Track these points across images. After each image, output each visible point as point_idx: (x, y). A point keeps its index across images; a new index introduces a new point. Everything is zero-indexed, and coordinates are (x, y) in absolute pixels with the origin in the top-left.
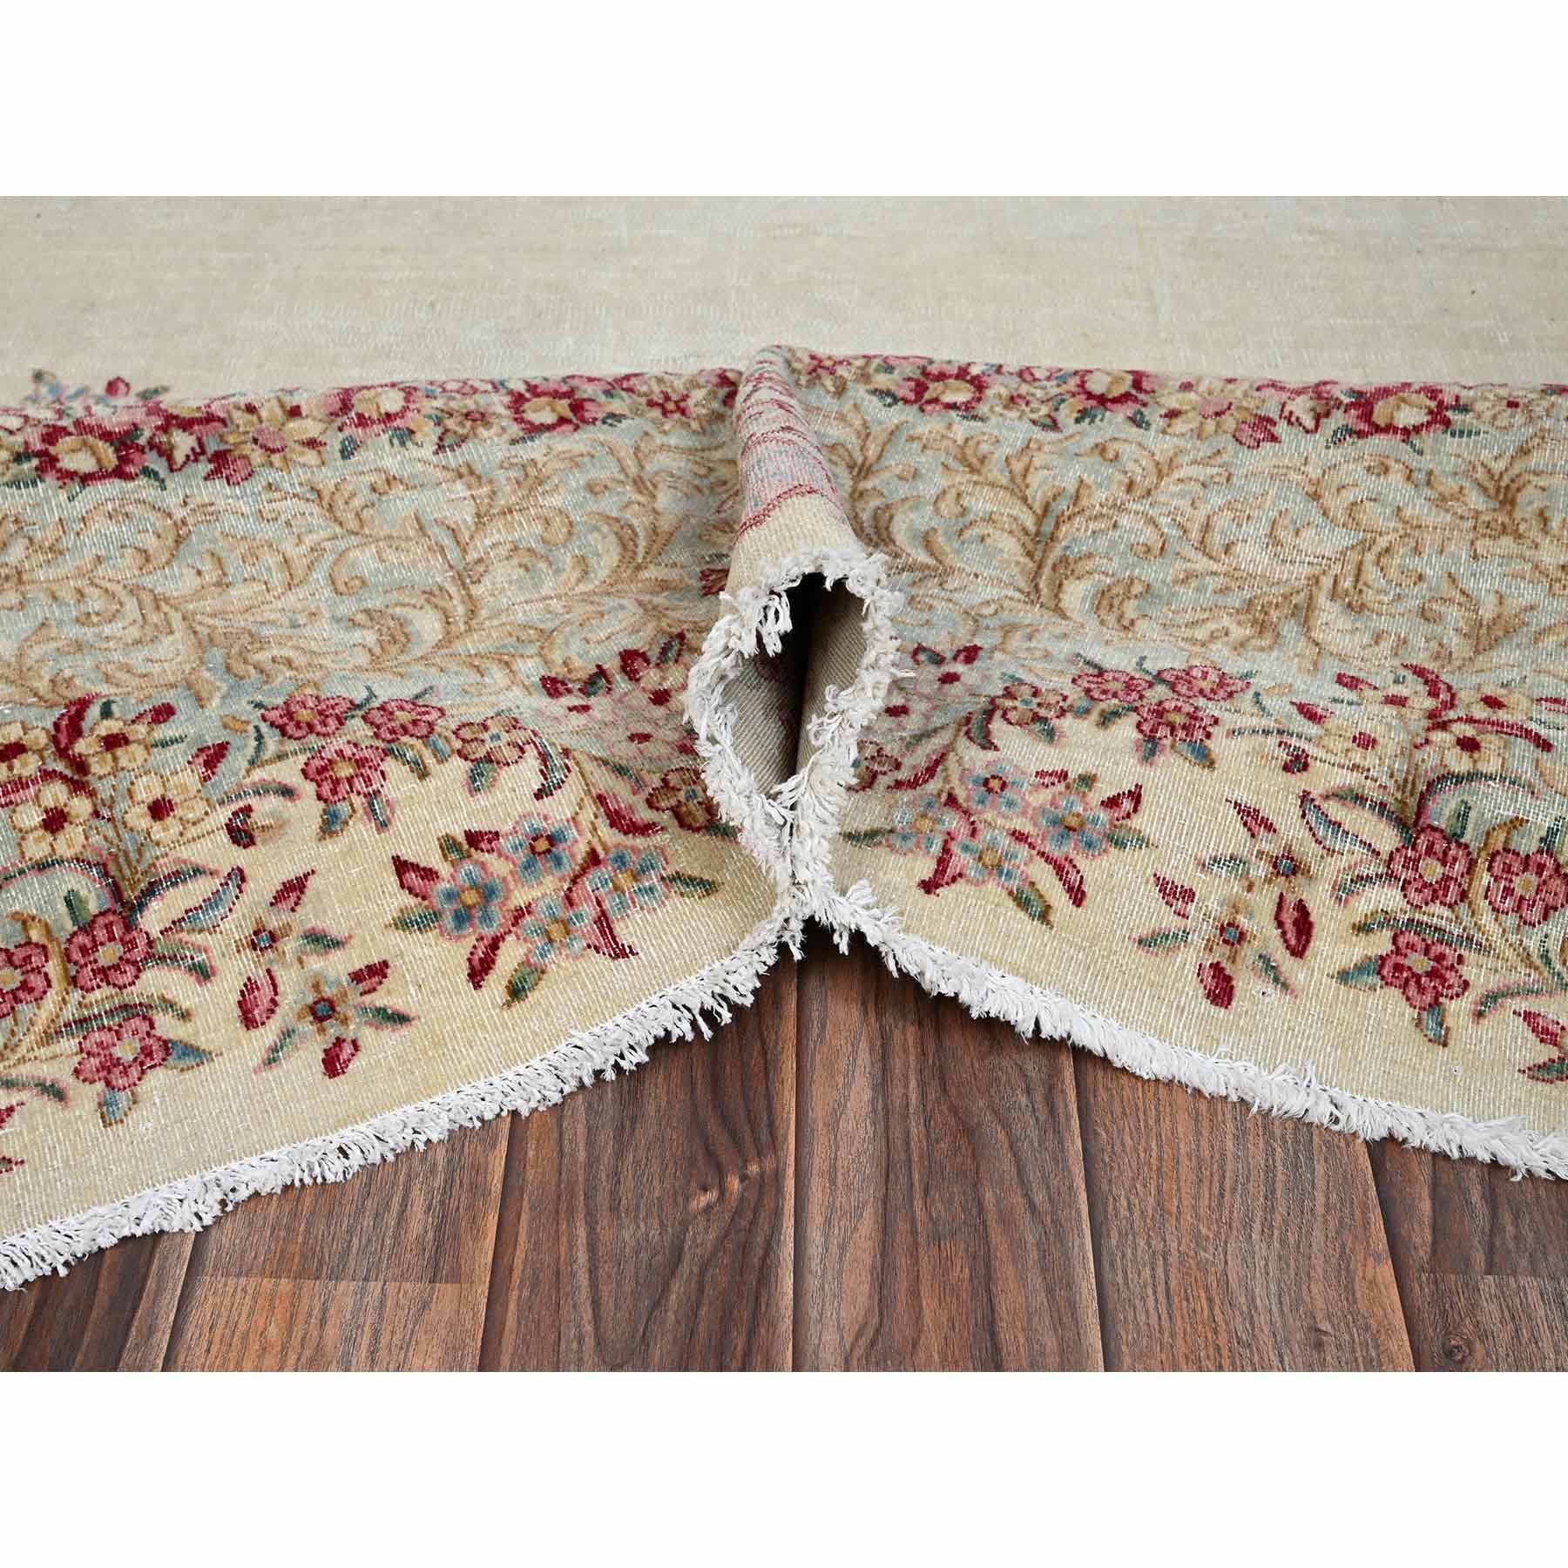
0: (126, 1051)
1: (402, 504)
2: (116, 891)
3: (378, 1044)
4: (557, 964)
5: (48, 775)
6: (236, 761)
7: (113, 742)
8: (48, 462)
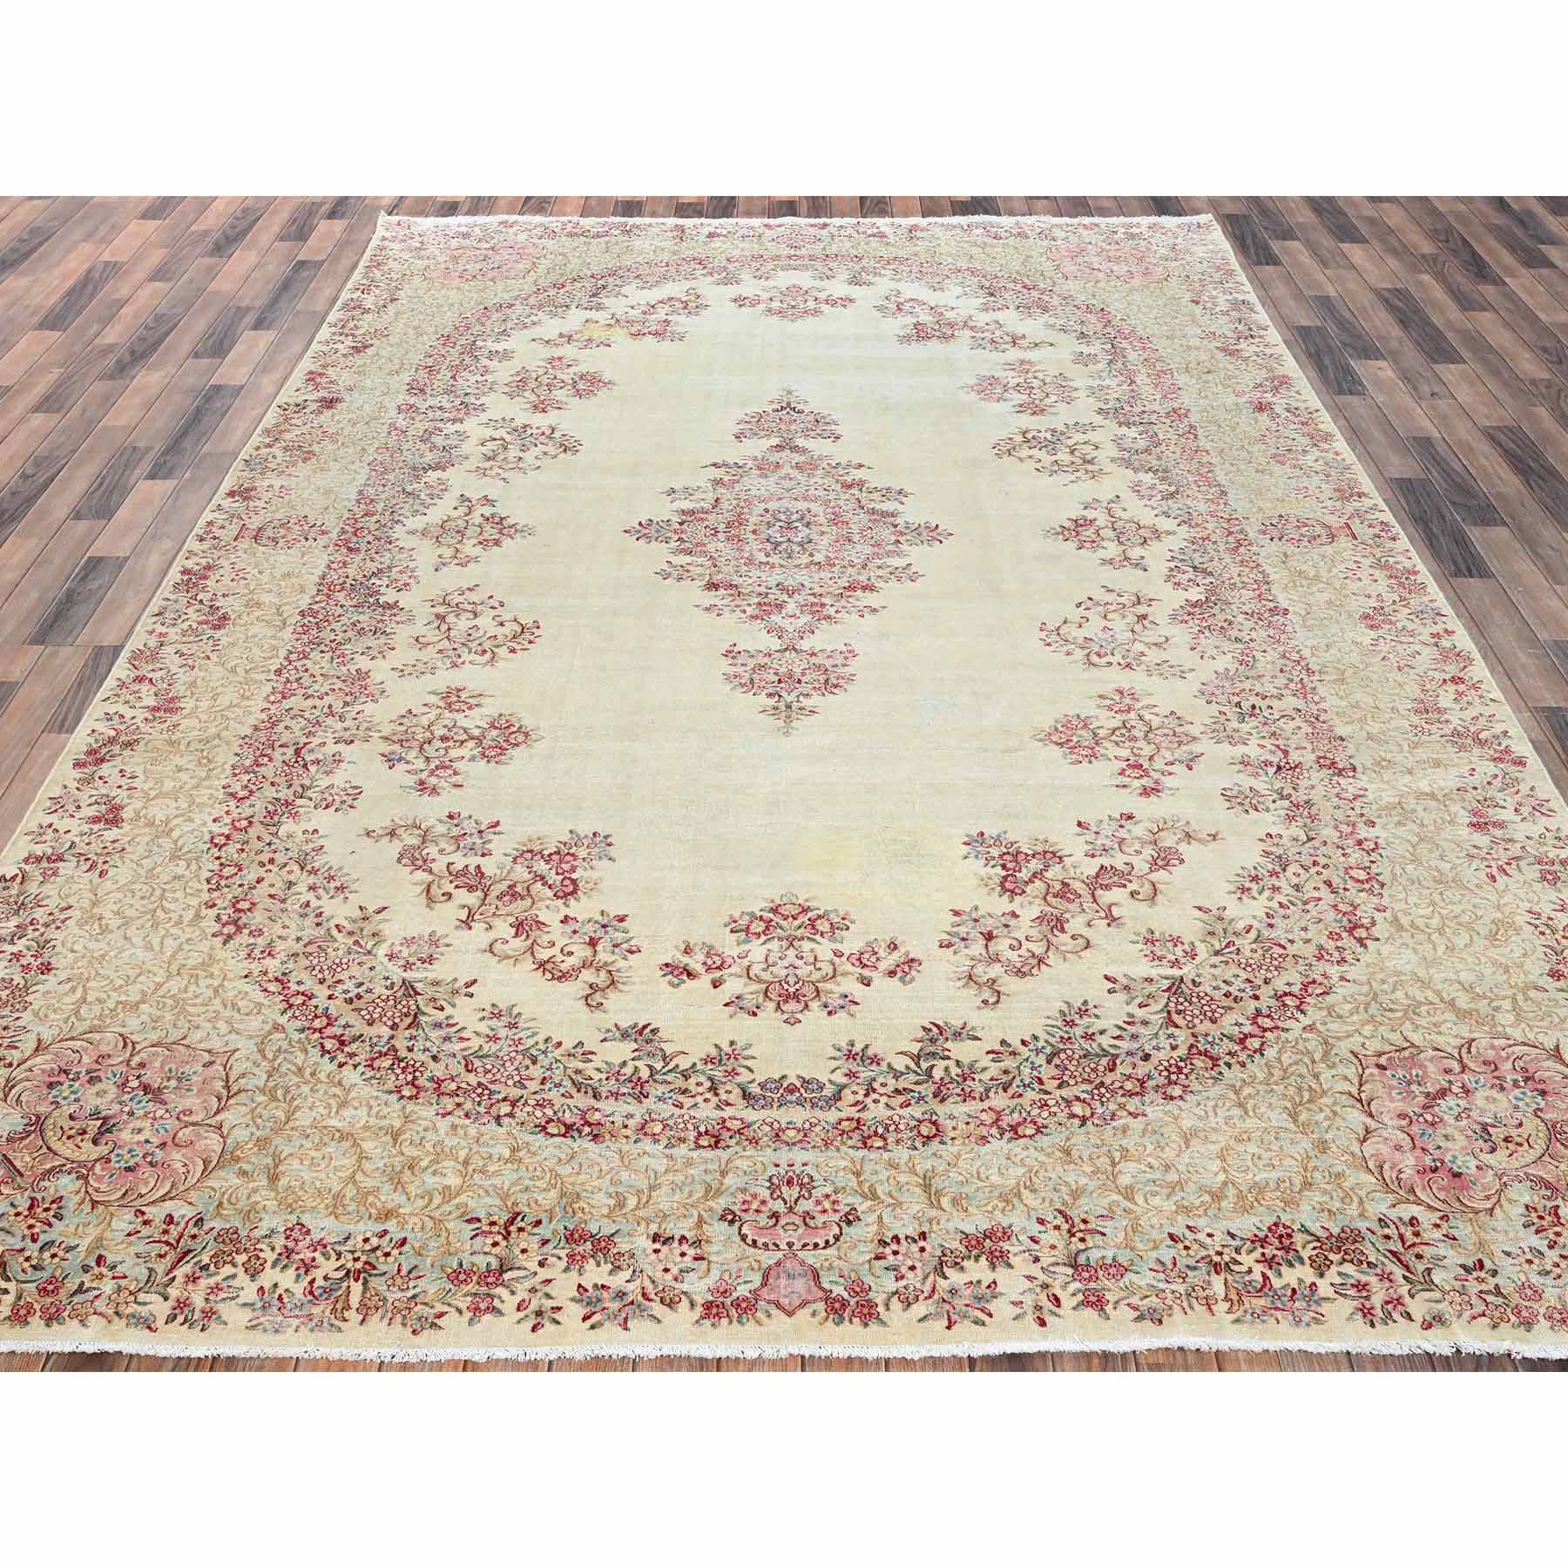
0: (483, 1306)
1: (646, 1160)
2: (501, 1266)
3: (549, 1327)
4: (607, 1324)
5: (499, 1233)
6: (550, 1246)
7: (521, 1230)
8: (544, 1128)
